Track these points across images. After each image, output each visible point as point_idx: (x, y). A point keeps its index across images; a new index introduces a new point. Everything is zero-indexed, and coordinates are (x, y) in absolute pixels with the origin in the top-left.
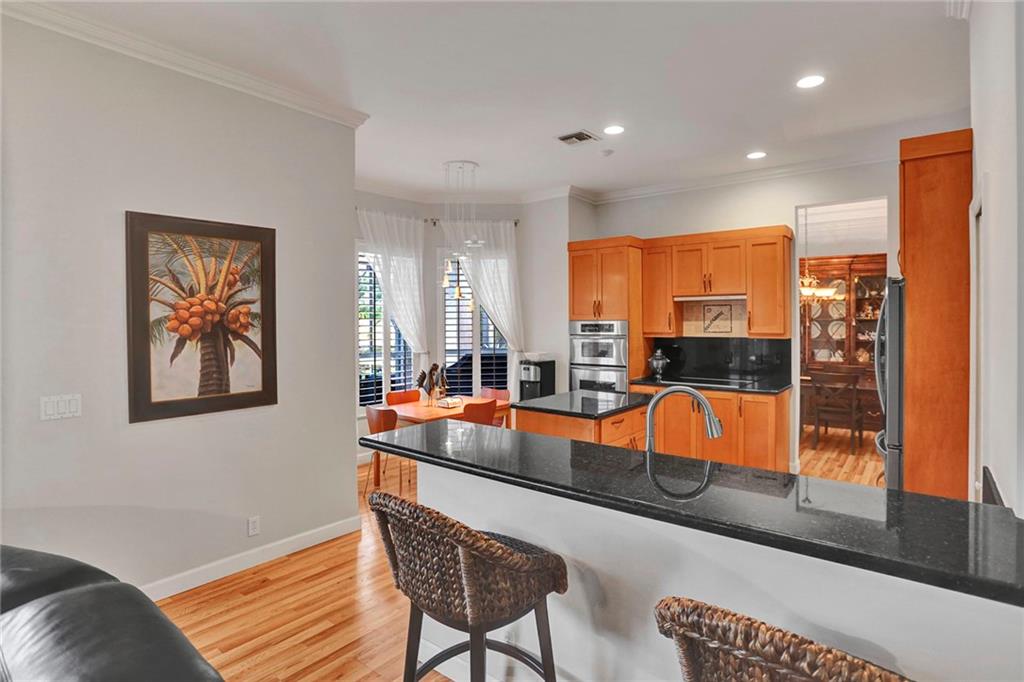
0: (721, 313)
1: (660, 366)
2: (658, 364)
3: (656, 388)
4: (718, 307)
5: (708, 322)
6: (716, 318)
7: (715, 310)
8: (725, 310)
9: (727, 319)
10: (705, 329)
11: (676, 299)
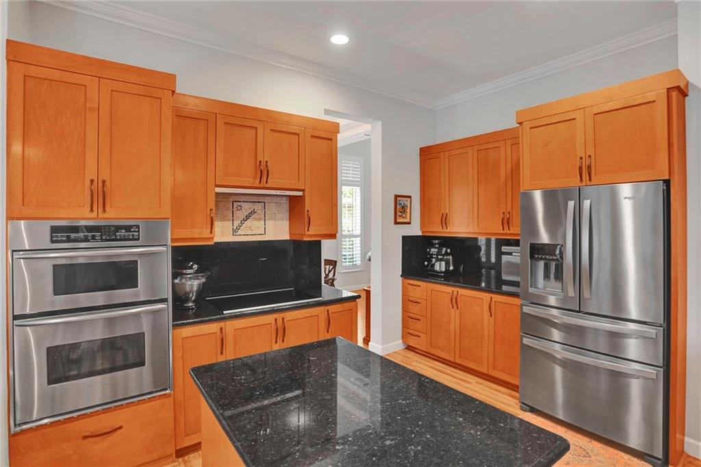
0: (254, 212)
1: (195, 289)
2: (193, 284)
3: (222, 324)
4: (251, 204)
5: (237, 223)
6: (247, 218)
7: (247, 208)
8: (258, 207)
9: (260, 219)
10: (234, 231)
11: (218, 190)
